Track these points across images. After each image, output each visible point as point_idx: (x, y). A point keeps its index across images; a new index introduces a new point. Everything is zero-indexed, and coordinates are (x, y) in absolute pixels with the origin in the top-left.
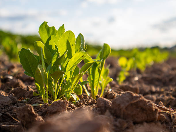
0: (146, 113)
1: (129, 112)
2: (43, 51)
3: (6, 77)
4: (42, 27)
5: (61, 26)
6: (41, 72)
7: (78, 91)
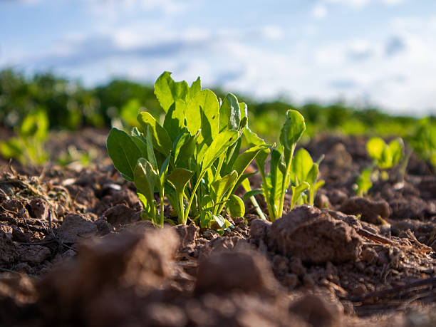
0: (332, 246)
1: (299, 244)
2: (155, 131)
3: (105, 186)
4: (161, 83)
5: (195, 80)
6: (145, 172)
7: (237, 210)
